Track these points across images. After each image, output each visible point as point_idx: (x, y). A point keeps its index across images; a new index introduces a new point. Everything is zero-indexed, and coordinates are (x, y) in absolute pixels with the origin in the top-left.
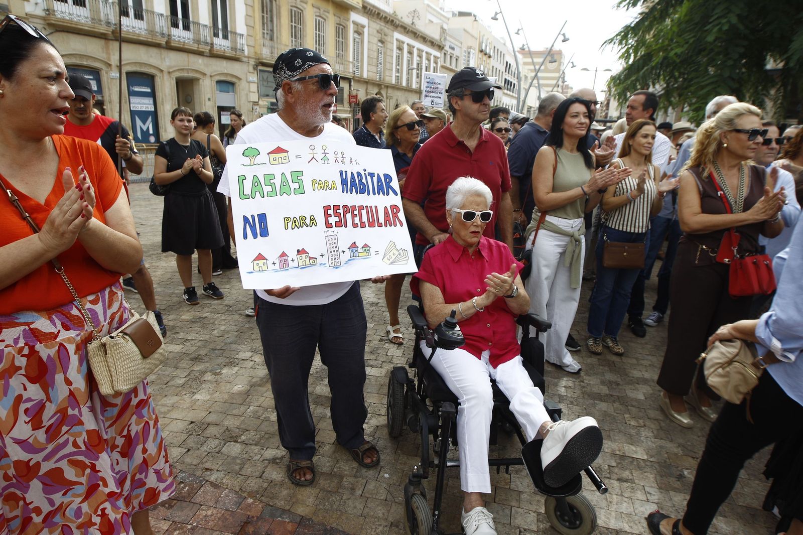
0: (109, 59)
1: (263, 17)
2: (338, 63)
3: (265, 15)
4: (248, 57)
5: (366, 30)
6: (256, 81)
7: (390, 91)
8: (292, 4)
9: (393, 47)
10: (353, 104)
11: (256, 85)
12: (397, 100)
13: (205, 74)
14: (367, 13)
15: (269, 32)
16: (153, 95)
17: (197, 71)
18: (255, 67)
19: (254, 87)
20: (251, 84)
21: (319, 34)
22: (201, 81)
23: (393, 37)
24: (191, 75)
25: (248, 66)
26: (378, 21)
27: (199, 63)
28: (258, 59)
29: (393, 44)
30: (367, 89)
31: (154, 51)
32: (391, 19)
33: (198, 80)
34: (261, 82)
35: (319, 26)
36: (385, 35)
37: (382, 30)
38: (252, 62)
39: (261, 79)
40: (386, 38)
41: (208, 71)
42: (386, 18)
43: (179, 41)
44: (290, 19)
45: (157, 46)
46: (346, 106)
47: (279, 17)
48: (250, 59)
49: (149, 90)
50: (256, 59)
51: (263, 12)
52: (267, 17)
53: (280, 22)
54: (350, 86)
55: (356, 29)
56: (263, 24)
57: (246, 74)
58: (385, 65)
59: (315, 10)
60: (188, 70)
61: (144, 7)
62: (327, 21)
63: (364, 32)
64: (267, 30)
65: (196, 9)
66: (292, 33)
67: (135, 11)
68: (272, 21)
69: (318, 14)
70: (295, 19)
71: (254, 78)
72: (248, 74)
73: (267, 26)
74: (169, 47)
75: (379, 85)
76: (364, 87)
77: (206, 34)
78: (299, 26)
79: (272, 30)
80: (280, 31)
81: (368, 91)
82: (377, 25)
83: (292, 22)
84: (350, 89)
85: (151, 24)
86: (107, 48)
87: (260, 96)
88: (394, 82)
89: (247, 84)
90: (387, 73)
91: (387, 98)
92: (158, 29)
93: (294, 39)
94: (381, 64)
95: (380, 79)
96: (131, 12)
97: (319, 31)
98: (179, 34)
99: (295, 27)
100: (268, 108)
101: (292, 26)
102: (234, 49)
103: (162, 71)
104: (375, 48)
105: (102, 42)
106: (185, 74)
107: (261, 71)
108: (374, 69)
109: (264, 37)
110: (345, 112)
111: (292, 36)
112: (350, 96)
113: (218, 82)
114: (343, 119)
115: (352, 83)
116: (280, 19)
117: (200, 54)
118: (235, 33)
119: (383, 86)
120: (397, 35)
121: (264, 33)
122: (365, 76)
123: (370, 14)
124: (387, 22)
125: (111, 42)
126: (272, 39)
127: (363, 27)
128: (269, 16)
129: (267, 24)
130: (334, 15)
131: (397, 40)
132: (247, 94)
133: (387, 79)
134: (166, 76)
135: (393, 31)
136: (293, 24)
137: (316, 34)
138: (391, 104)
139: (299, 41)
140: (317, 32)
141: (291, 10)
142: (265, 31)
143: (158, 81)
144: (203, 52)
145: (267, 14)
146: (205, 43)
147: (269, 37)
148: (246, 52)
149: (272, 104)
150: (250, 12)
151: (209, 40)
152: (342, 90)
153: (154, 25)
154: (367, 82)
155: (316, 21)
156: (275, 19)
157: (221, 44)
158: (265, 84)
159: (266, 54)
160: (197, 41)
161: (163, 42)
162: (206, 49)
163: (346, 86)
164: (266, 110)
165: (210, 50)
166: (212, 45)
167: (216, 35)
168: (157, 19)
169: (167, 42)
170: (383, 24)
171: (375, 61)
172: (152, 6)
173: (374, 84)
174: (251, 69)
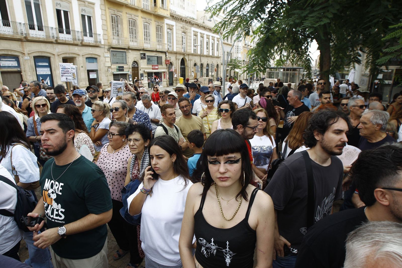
0: (24, 51)
1: (113, 25)
2: (159, 45)
3: (114, 24)
4: (104, 45)
5: (174, 28)
6: (110, 57)
7: (190, 57)
8: (129, 18)
9: (191, 35)
10: (168, 65)
11: (110, 58)
12: (195, 61)
13: (79, 55)
14: (175, 19)
15: (116, 32)
16: (50, 66)
17: (74, 54)
18: (109, 50)
19: (108, 60)
20: (106, 58)
21: (146, 31)
22: (77, 58)
23: (191, 30)
24: (71, 55)
25: (104, 49)
26: (182, 22)
27: (76, 50)
28: (110, 46)
29: (191, 33)
31: (49, 45)
32: (189, 21)
33: (75, 58)
34: (113, 57)
35: (145, 27)
36: (186, 29)
37: (184, 27)
38: (107, 47)
39: (112, 55)
40: (186, 30)
41: (81, 53)
42: (186, 21)
43: (62, 40)
44: (128, 25)
45: (51, 43)
46: (164, 65)
47: (122, 24)
48: (105, 46)
49: (47, 64)
50: (109, 46)
51: (113, 22)
52: (115, 25)
53: (123, 27)
54: (166, 55)
55: (168, 27)
56: (113, 28)
57: (104, 53)
58: (187, 44)
59: (143, 19)
60: (69, 53)
61: (43, 25)
62: (150, 24)
63: (173, 29)
64: (115, 31)
65: (73, 24)
66: (130, 31)
67: (38, 27)
68: (118, 26)
69: (145, 21)
70: (132, 25)
71: (108, 55)
72: (105, 53)
73: (115, 29)
74: (57, 43)
75: (184, 54)
76: (175, 55)
77: (79, 36)
78: (134, 28)
79: (118, 31)
80: (123, 31)
81: (177, 58)
82: (181, 25)
83: (130, 26)
84: (166, 57)
85: (48, 32)
86: (22, 45)
87: (113, 63)
88: (192, 52)
89: (104, 58)
90: (188, 48)
91: (189, 60)
92: (51, 35)
93: (131, 35)
94: (184, 43)
95: (184, 51)
96: (36, 28)
97: (146, 30)
98: (64, 37)
99: (132, 28)
100: (117, 69)
101: (130, 28)
102: (96, 42)
103: (54, 55)
104: (180, 36)
105: (20, 43)
106: (67, 56)
107: (112, 51)
108: (180, 46)
109: (113, 35)
110: (163, 68)
111: (130, 33)
112: (166, 60)
113: (87, 58)
114: (163, 72)
115: (167, 54)
116: (122, 25)
117: (76, 45)
118: (96, 34)
119: (186, 55)
120: (193, 29)
121: (113, 33)
122: (175, 50)
123: (177, 19)
124: (187, 23)
125: (24, 43)
126: (118, 36)
127: (173, 26)
128: (116, 24)
129: (115, 28)
130: (155, 21)
131: (193, 31)
132: (104, 63)
133: (188, 51)
134: (56, 57)
135: (191, 27)
136: (131, 27)
137: (144, 31)
138: (191, 63)
139: (135, 35)
140: (145, 30)
141: (129, 21)
143: (52, 60)
144: (78, 44)
145: (115, 23)
146: (79, 40)
147: (116, 34)
148: (103, 43)
149: (119, 67)
150: (105, 23)
151: (81, 38)
152: (161, 57)
153: (49, 33)
154: (176, 53)
155: (144, 25)
156: (119, 26)
157: (88, 40)
158: (115, 57)
159: (115, 43)
160: (74, 39)
161: (54, 40)
162: (79, 43)
163: (163, 56)
164: (115, 70)
165: (81, 43)
166: (82, 40)
167: (86, 35)
168: (50, 30)
169: (56, 41)
170: (184, 24)
171: (181, 42)
172: (48, 24)
173: (181, 54)
174: (106, 51)
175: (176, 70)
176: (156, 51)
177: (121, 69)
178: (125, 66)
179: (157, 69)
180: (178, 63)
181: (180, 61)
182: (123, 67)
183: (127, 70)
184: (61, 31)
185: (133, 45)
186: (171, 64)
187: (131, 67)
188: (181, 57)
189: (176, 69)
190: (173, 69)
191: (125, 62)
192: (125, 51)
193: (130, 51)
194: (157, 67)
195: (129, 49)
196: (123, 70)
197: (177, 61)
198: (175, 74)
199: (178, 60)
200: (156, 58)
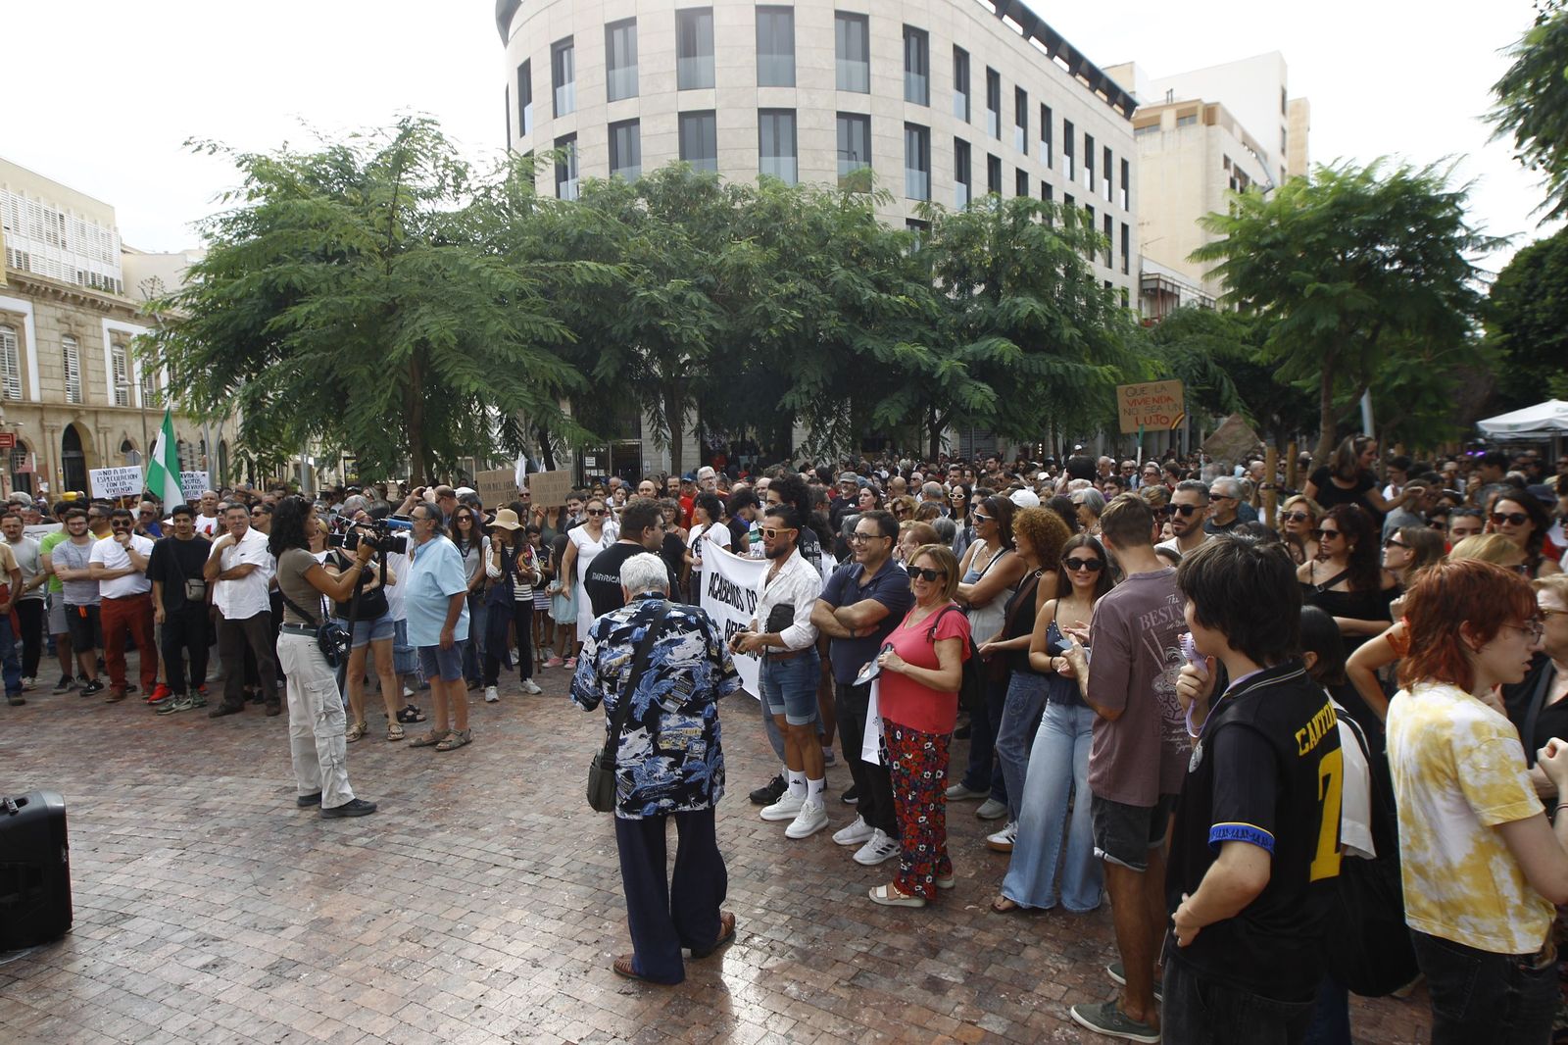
5: (28, 322)
7: (104, 420)
9: (102, 344)
10: (8, 450)
12: (125, 433)
14: (28, 292)
23: (100, 327)
26: (58, 304)
29: (101, 338)
30: (42, 420)
32: (89, 298)
36: (77, 325)
37: (68, 318)
40: (81, 330)
42: (75, 297)
55: (2, 321)
58: (85, 375)
63: (23, 325)
75: (74, 411)
76: (37, 415)
81: (46, 423)
82: (52, 311)
88: (112, 402)
90: (92, 389)
91: (98, 432)
94: (75, 374)
95: (76, 399)
104: (55, 348)
108: (59, 384)
119: (83, 413)
120: (108, 323)
122: (35, 396)
123: (36, 294)
124: (82, 304)
127: (22, 315)
131: (110, 330)
133: (94, 399)
135: (99, 317)
138: (109, 441)
154: (41, 409)
170: (70, 308)
171: (58, 371)
173: (59, 409)
175: (43, 470)
180: (53, 444)
181: (59, 437)
186: (22, 446)
188: (65, 421)
189: (43, 462)
190: (32, 464)
197: (48, 435)
198: (43, 481)
199: (53, 432)
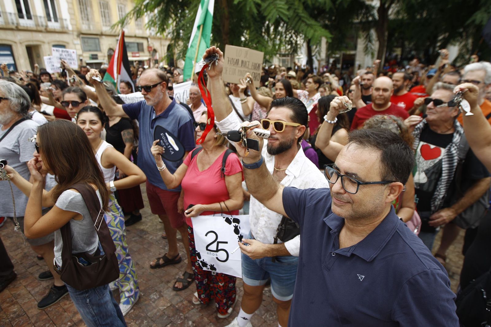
1: (81, 8)
2: (138, 29)
4: (72, 31)
6: (80, 44)
10: (151, 52)
13: (44, 42)
16: (12, 55)
17: (38, 41)
18: (78, 36)
19: (79, 47)
20: (76, 45)
21: (122, 14)
22: (43, 47)
24: (35, 43)
25: (73, 35)
27: (40, 37)
28: (80, 31)
30: (161, 42)
31: (9, 33)
33: (40, 45)
34: (84, 44)
35: (121, 9)
38: (75, 33)
39: (83, 42)
41: (46, 40)
43: (24, 26)
44: (100, 7)
45: (12, 29)
46: (146, 53)
47: (91, 6)
49: (9, 53)
50: (78, 31)
51: (80, 4)
52: (83, 8)
53: (92, 10)
54: (148, 42)
56: (81, 12)
57: (72, 40)
59: (117, 1)
60: (32, 41)
62: (126, 6)
65: (34, 8)
66: (102, 15)
68: (86, 9)
69: (120, 3)
70: (103, 7)
71: (78, 42)
72: (74, 40)
73: (84, 13)
74: (18, 29)
76: (159, 41)
77: (42, 21)
78: (107, 11)
79: (87, 15)
80: (93, 15)
81: (162, 44)
87: (84, 51)
89: (74, 46)
92: (10, 21)
93: (104, 18)
97: (122, 12)
98: (25, 22)
99: (104, 11)
100: (90, 58)
101: (101, 11)
102: (62, 27)
103: (15, 43)
106: (31, 43)
107: (82, 38)
109: (82, 19)
110: (146, 56)
111: (102, 17)
112: (149, 47)
113: (53, 46)
114: (145, 60)
115: (149, 40)
116: (92, 8)
117: (40, 31)
118: (62, 19)
121: (82, 17)
126: (88, 20)
128: (85, 7)
129: (84, 11)
130: (132, 3)
134: (19, 45)
139: (108, 19)
140: (120, 13)
141: (100, 3)
142: (83, 15)
143: (14, 48)
144: (42, 31)
145: (83, 5)
146: (42, 26)
147: (86, 19)
148: (70, 28)
149: (93, 55)
150: (71, 6)
151: (44, 24)
152: (142, 44)
153: (7, 19)
154: (160, 38)
155: (118, 7)
156: (89, 9)
157: (52, 25)
158: (86, 44)
159: (84, 28)
160: (37, 25)
161: (14, 27)
162: (43, 29)
163: (145, 42)
164: (88, 59)
165: (46, 29)
166: (47, 26)
167: (50, 20)
168: (9, 15)
169: (17, 27)
172: (5, 9)
173: (166, 39)
174: (75, 37)
175: (161, 58)
176: (135, 37)
177: (95, 57)
178: (99, 54)
179: (138, 57)
180: (164, 50)
181: (166, 48)
182: (96, 55)
183: (102, 58)
184: (21, 17)
185: (106, 29)
186: (155, 51)
187: (106, 54)
188: (167, 43)
189: (161, 56)
190: (158, 56)
191: (98, 49)
192: (98, 37)
193: (104, 37)
194: (137, 55)
195: (102, 35)
196: (96, 58)
199: (164, 46)
200: (136, 45)
